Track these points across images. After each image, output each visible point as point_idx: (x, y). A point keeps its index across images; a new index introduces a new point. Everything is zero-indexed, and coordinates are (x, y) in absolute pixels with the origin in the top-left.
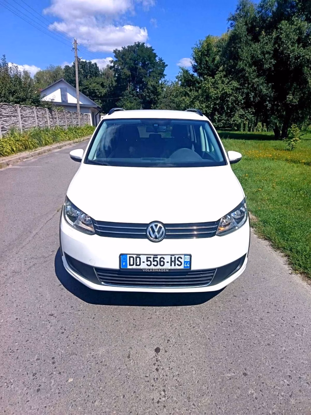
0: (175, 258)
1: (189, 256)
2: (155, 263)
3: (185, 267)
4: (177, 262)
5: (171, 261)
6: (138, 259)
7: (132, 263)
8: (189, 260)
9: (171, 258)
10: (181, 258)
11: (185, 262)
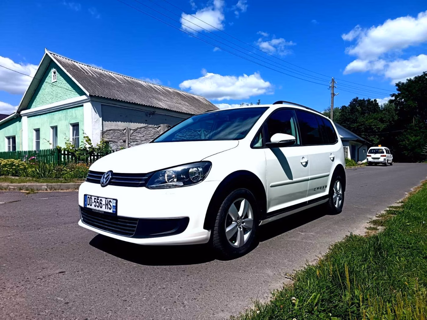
0: (108, 201)
1: (115, 201)
2: (97, 204)
3: (113, 211)
4: (109, 206)
5: (106, 204)
6: (91, 199)
7: (89, 203)
8: (115, 205)
9: (106, 200)
10: (111, 203)
11: (113, 206)
